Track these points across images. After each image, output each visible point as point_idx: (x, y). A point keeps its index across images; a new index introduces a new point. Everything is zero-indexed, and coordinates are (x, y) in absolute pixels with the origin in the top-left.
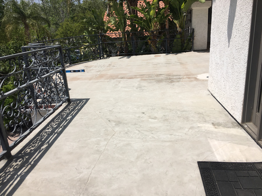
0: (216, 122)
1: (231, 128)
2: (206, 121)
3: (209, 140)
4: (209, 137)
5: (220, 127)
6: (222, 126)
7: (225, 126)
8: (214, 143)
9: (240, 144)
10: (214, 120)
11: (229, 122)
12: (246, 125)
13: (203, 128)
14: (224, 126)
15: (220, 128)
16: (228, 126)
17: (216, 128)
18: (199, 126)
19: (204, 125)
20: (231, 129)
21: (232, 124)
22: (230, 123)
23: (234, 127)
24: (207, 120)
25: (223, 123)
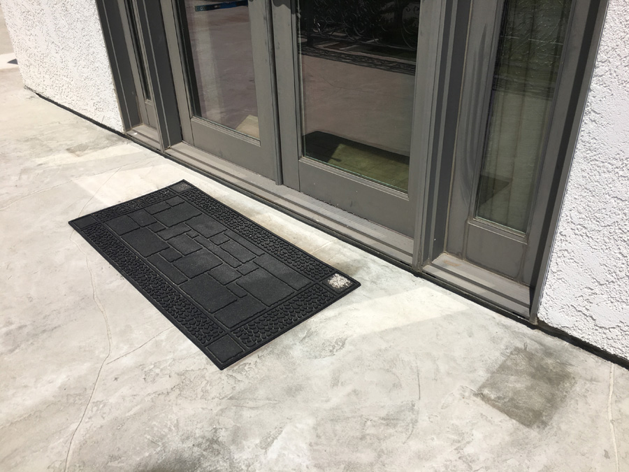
0: (75, 145)
1: (108, 147)
2: (51, 150)
3: (75, 181)
4: (72, 176)
5: (86, 152)
6: (91, 149)
7: (96, 146)
8: (87, 183)
9: (137, 168)
10: (69, 143)
11: (102, 138)
12: (135, 131)
13: (51, 164)
14: (94, 148)
15: (87, 154)
16: (102, 145)
17: (78, 156)
18: (40, 163)
19: (51, 157)
20: (110, 148)
21: (108, 139)
22: (104, 139)
23: (113, 144)
24: (52, 147)
25: (90, 142)
